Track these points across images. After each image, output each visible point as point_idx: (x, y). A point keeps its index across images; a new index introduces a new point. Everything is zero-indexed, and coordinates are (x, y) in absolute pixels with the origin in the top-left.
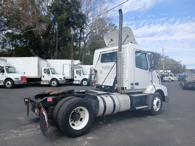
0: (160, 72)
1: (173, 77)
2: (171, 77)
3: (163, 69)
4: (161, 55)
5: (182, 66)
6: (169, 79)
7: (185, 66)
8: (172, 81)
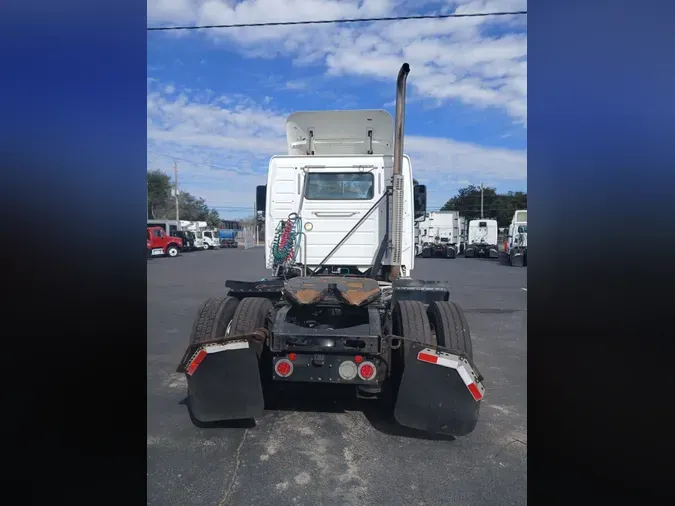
0: (182, 225)
1: (214, 239)
2: (207, 239)
3: (178, 218)
4: (170, 181)
5: (210, 212)
6: (205, 243)
7: (215, 213)
8: (211, 248)
